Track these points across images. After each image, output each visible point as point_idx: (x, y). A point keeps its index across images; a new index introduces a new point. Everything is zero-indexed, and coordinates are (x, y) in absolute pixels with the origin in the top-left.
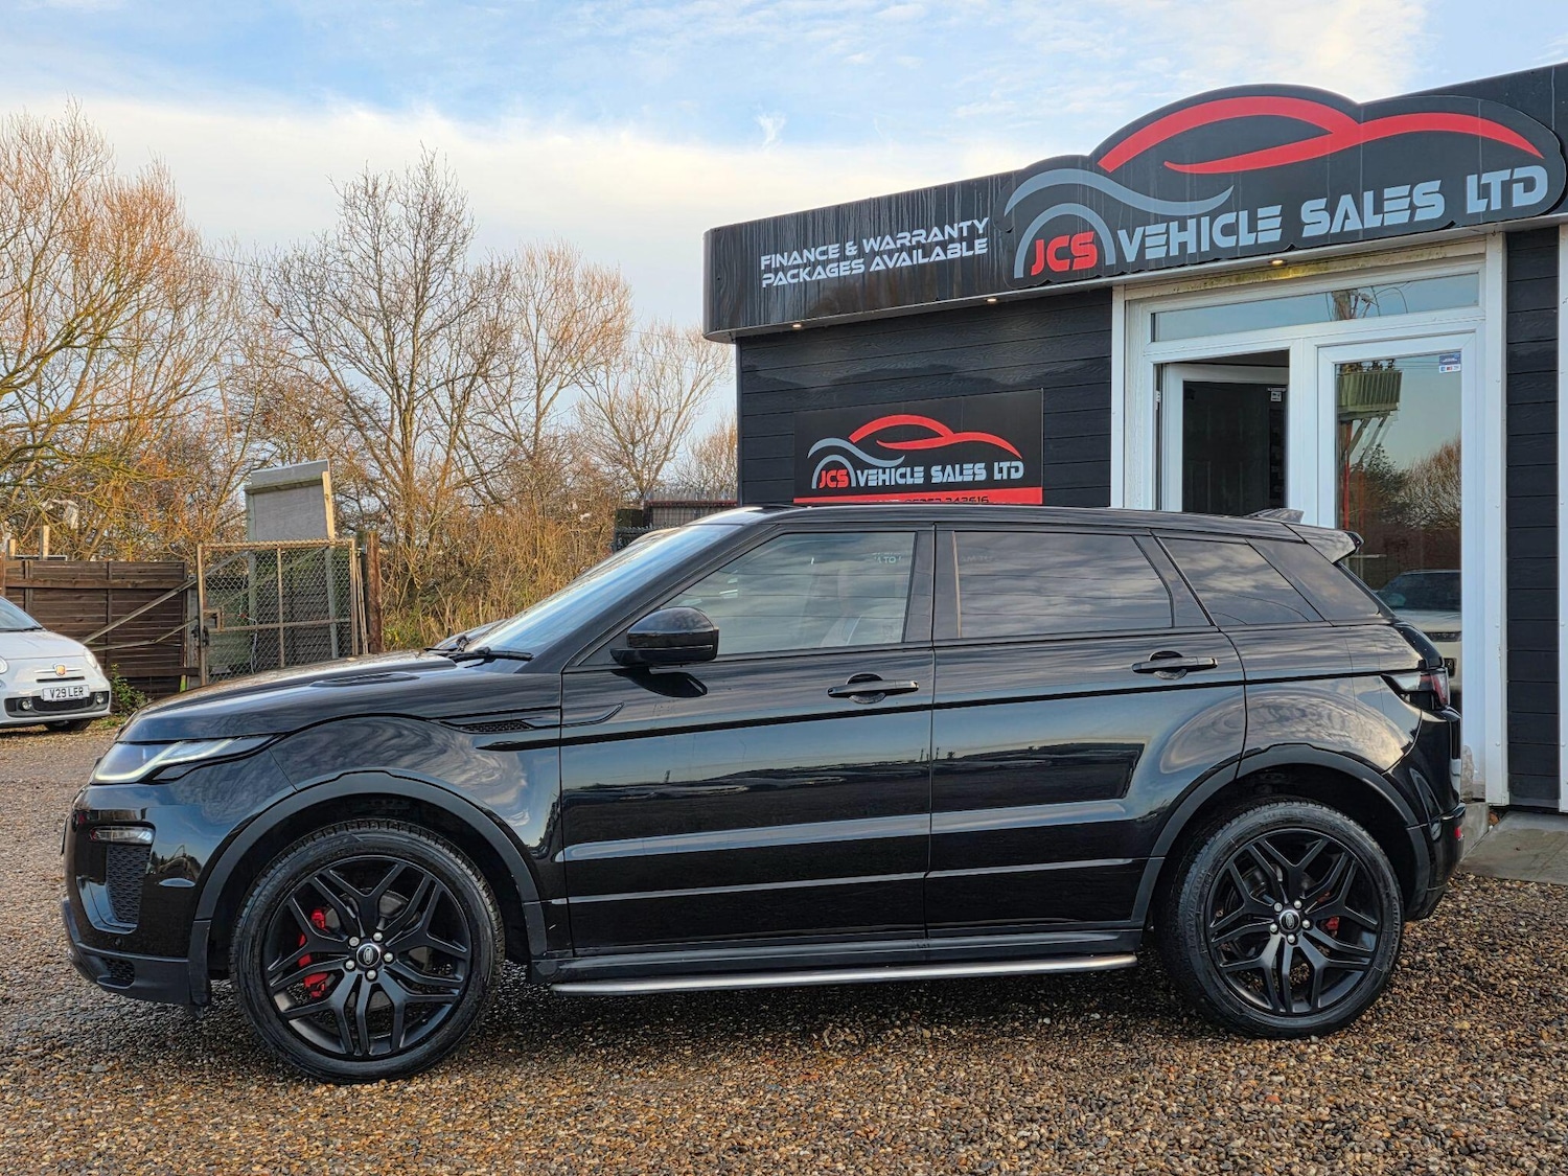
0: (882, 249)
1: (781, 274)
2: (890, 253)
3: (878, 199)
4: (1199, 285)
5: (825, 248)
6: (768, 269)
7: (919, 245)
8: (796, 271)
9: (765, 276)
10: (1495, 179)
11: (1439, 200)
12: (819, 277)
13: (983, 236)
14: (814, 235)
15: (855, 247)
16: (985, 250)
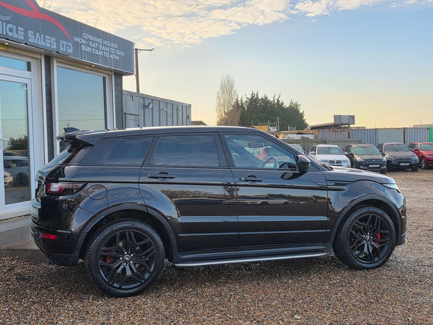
11: (55, 44)
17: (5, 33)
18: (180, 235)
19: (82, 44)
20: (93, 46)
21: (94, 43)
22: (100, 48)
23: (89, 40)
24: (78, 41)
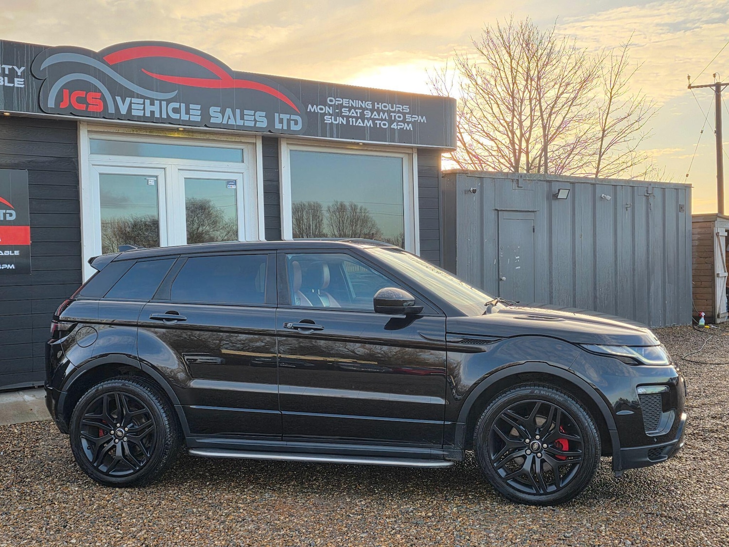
4: (130, 131)
10: (285, 117)
11: (265, 120)
13: (21, 77)
16: (23, 86)
17: (164, 116)
18: (191, 406)
19: (325, 114)
20: (350, 115)
21: (353, 110)
22: (366, 116)
23: (341, 106)
24: (316, 111)
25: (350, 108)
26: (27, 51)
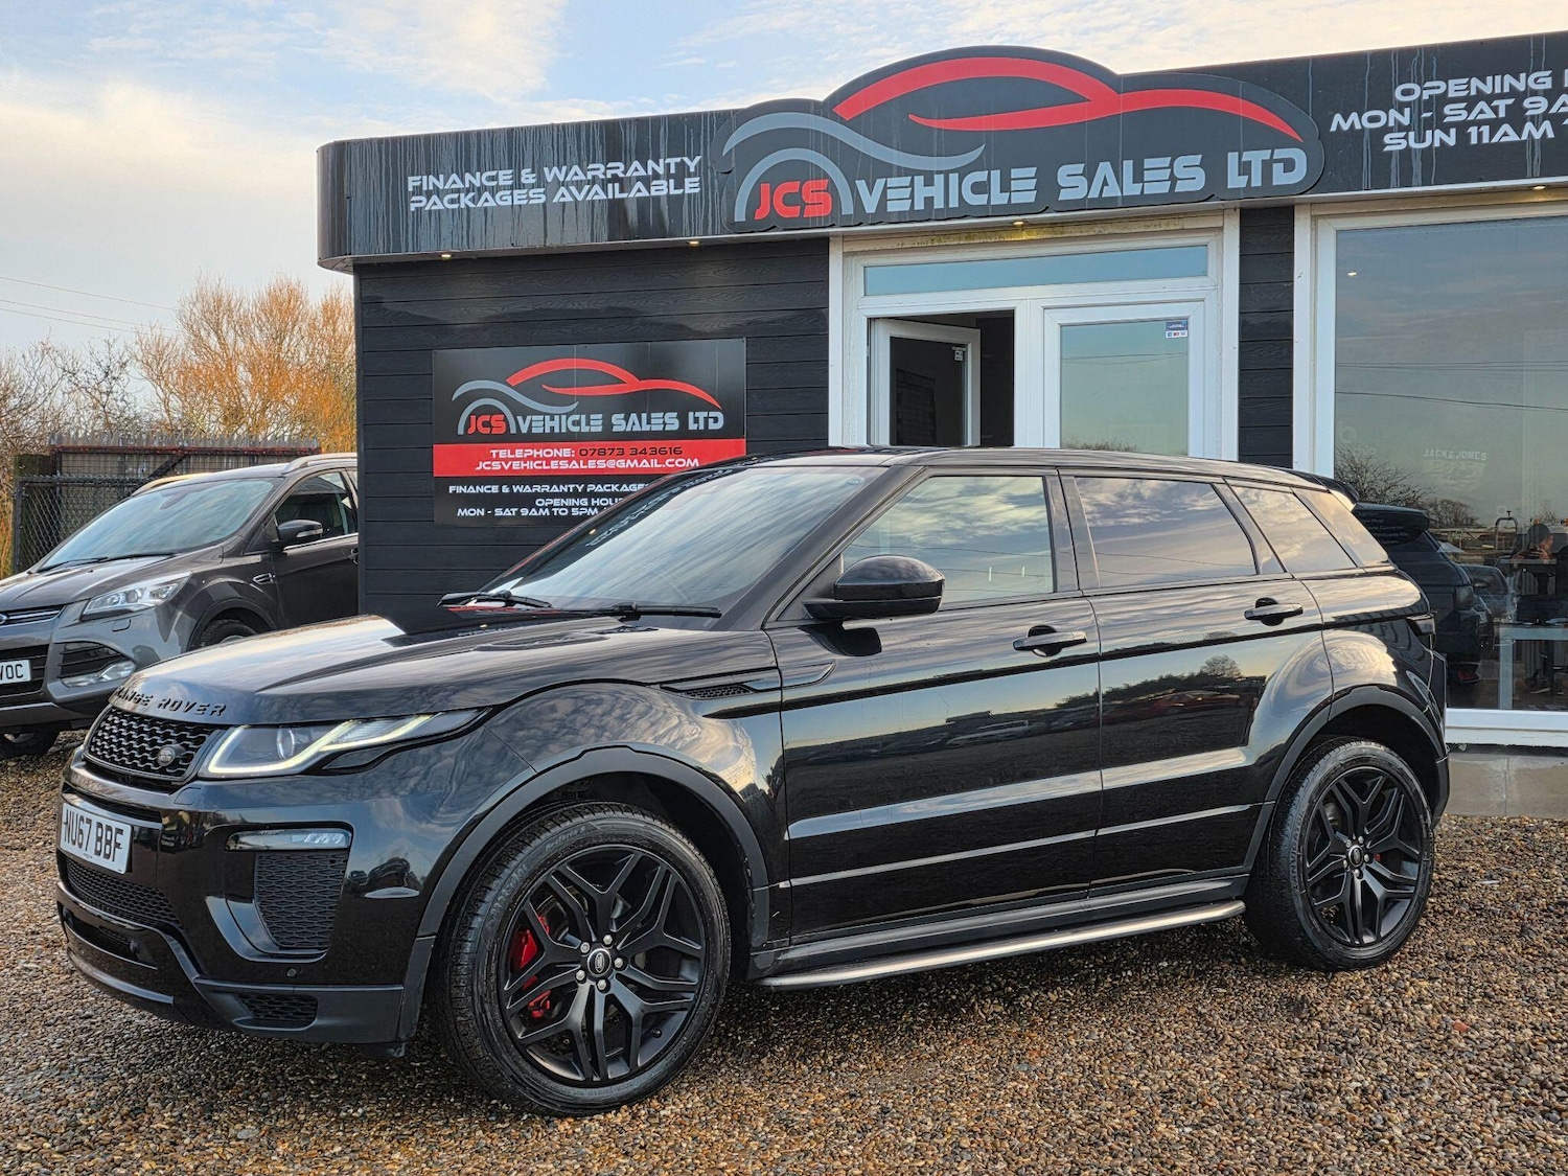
0: (568, 179)
1: (434, 198)
2: (579, 185)
3: (564, 125)
5: (494, 173)
6: (418, 191)
7: (615, 179)
8: (456, 196)
9: (414, 198)
10: (1256, 158)
11: (1200, 175)
12: (486, 205)
13: (695, 175)
14: (479, 154)
15: (534, 175)
16: (697, 190)
17: (954, 203)
19: (1386, 129)
20: (1471, 118)
21: (1482, 105)
22: (1528, 113)
23: (1443, 100)
24: (1358, 127)
25: (1471, 102)
26: (705, 126)
